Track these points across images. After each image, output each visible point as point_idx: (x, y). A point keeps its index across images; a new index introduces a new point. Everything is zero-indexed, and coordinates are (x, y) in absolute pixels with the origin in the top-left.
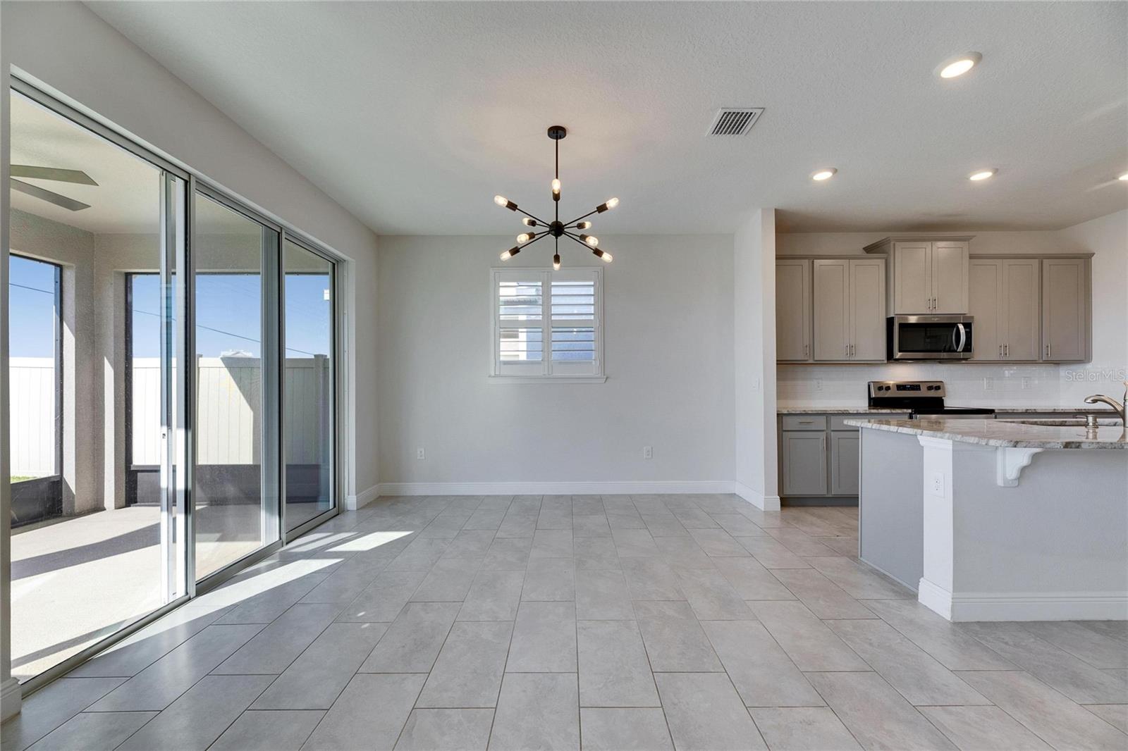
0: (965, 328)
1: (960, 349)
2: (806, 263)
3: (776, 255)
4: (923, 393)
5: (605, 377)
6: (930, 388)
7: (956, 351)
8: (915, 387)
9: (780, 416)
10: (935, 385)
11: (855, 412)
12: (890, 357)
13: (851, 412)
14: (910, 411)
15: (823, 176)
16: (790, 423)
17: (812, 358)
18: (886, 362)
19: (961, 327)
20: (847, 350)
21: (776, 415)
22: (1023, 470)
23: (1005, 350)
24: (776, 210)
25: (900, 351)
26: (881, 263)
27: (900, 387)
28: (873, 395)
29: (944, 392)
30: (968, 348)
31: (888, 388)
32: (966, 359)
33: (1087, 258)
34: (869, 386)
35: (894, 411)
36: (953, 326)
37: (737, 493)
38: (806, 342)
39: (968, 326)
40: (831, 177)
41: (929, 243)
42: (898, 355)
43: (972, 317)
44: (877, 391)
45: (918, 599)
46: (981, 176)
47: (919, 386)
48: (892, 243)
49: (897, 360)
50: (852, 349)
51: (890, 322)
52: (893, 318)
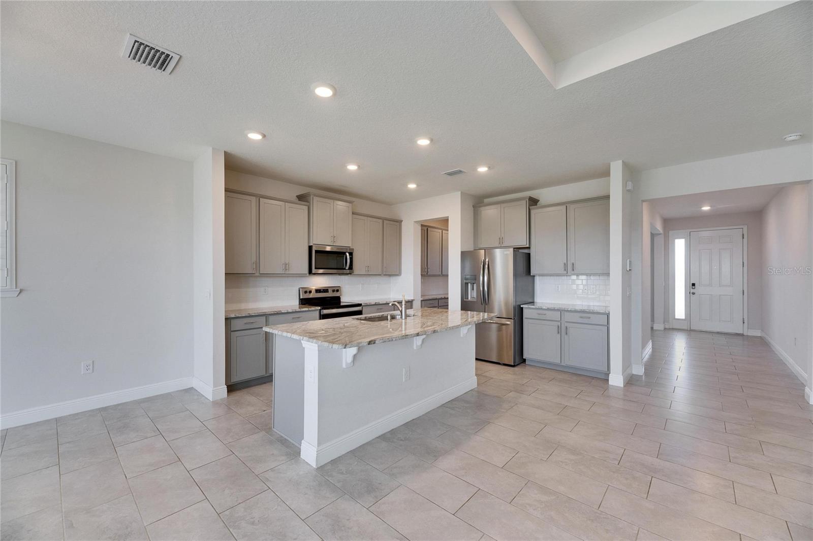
0: (350, 255)
1: (347, 268)
2: (253, 199)
3: (225, 188)
4: (330, 294)
5: (18, 289)
6: (333, 291)
7: (345, 269)
8: (325, 290)
9: (228, 320)
10: (336, 289)
11: (286, 312)
12: (310, 272)
13: (283, 312)
14: (319, 308)
15: (255, 136)
16: (237, 325)
17: (258, 272)
18: (308, 275)
19: (348, 254)
20: (283, 267)
21: (224, 319)
22: (355, 356)
23: (368, 269)
24: (225, 152)
25: (316, 268)
26: (306, 208)
27: (318, 291)
28: (301, 297)
29: (341, 293)
30: (351, 268)
31: (310, 292)
32: (350, 274)
33: (400, 222)
34: (299, 290)
35: (310, 309)
36: (344, 253)
37: (194, 387)
38: (254, 259)
39: (351, 254)
40: (261, 140)
41: (332, 201)
42: (314, 271)
43: (353, 249)
44: (304, 294)
45: (300, 455)
46: (352, 167)
47: (328, 290)
48: (312, 196)
49: (315, 274)
50: (286, 266)
51: (310, 248)
52: (312, 246)
